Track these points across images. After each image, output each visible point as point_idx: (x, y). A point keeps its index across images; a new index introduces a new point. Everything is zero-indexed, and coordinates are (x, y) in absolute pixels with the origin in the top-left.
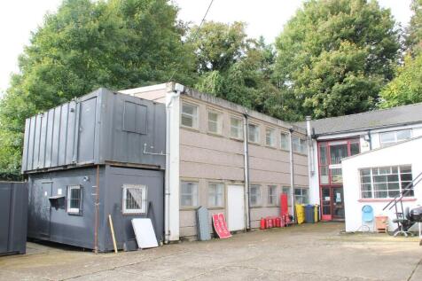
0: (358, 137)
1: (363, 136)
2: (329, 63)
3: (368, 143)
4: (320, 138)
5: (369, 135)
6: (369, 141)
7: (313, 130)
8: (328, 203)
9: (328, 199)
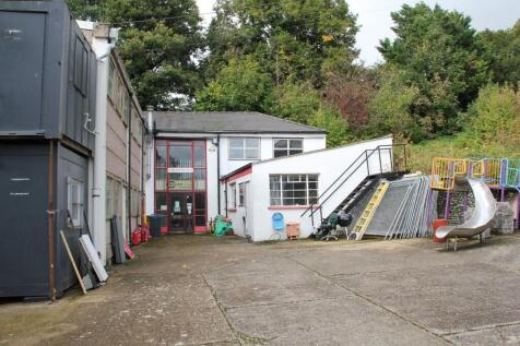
0: (205, 139)
1: (211, 139)
2: (143, 44)
3: (216, 148)
4: (160, 135)
5: (219, 138)
6: (217, 145)
7: (154, 124)
8: (164, 212)
9: (164, 208)
